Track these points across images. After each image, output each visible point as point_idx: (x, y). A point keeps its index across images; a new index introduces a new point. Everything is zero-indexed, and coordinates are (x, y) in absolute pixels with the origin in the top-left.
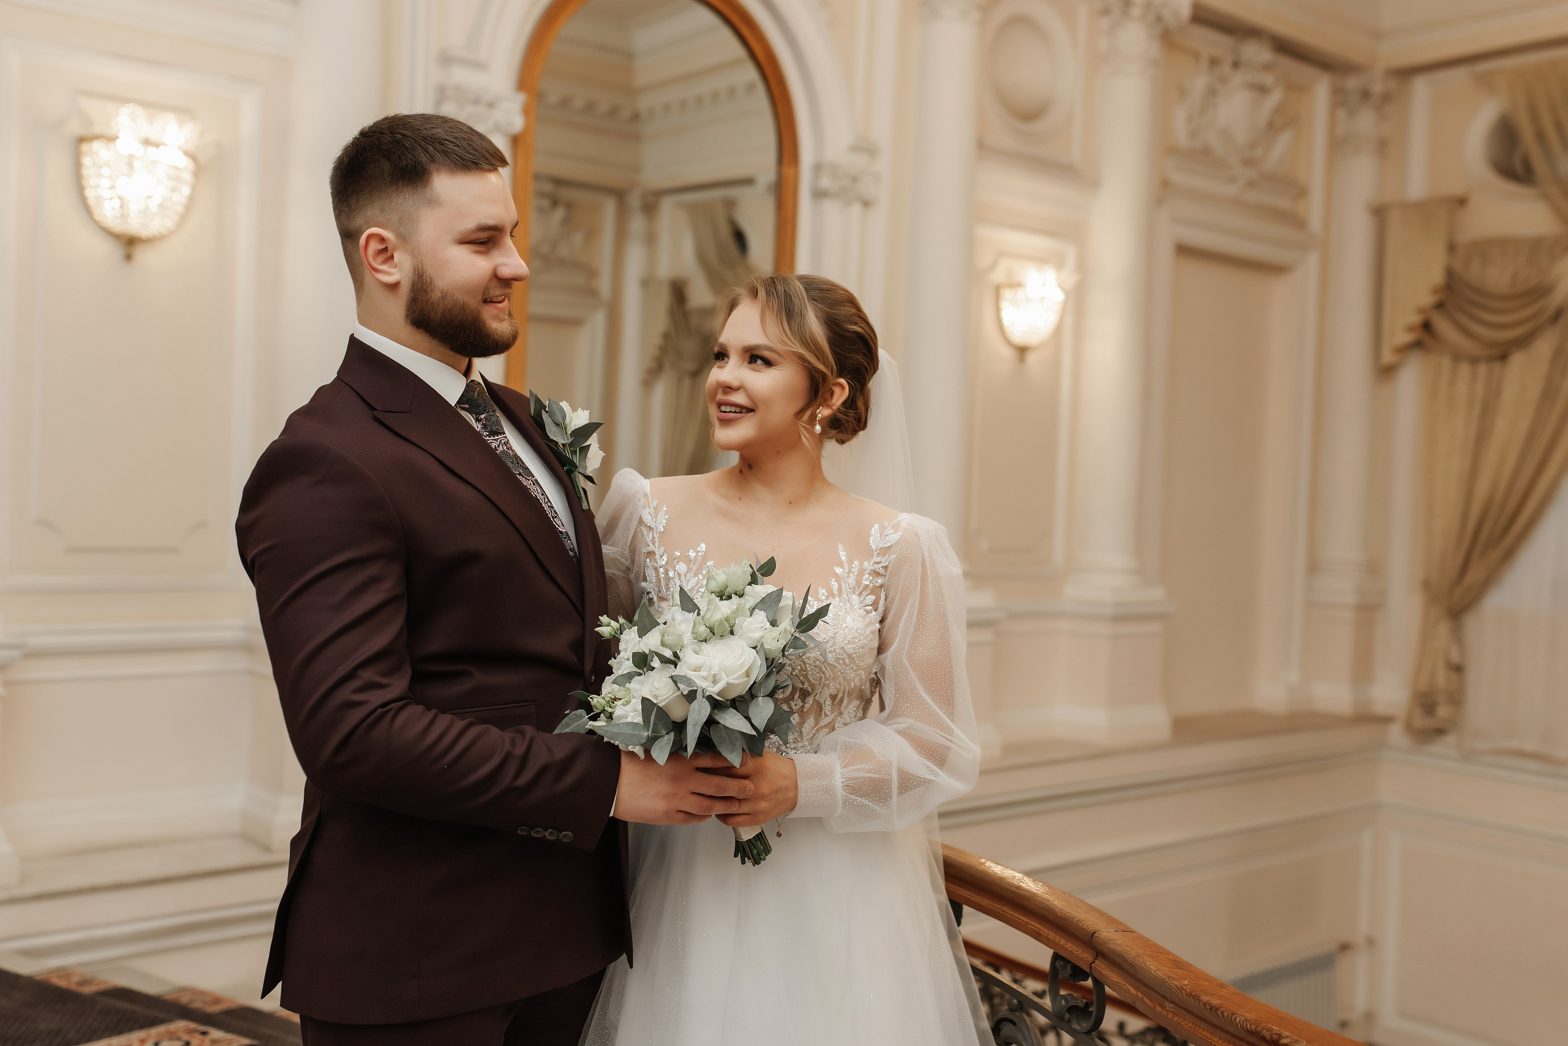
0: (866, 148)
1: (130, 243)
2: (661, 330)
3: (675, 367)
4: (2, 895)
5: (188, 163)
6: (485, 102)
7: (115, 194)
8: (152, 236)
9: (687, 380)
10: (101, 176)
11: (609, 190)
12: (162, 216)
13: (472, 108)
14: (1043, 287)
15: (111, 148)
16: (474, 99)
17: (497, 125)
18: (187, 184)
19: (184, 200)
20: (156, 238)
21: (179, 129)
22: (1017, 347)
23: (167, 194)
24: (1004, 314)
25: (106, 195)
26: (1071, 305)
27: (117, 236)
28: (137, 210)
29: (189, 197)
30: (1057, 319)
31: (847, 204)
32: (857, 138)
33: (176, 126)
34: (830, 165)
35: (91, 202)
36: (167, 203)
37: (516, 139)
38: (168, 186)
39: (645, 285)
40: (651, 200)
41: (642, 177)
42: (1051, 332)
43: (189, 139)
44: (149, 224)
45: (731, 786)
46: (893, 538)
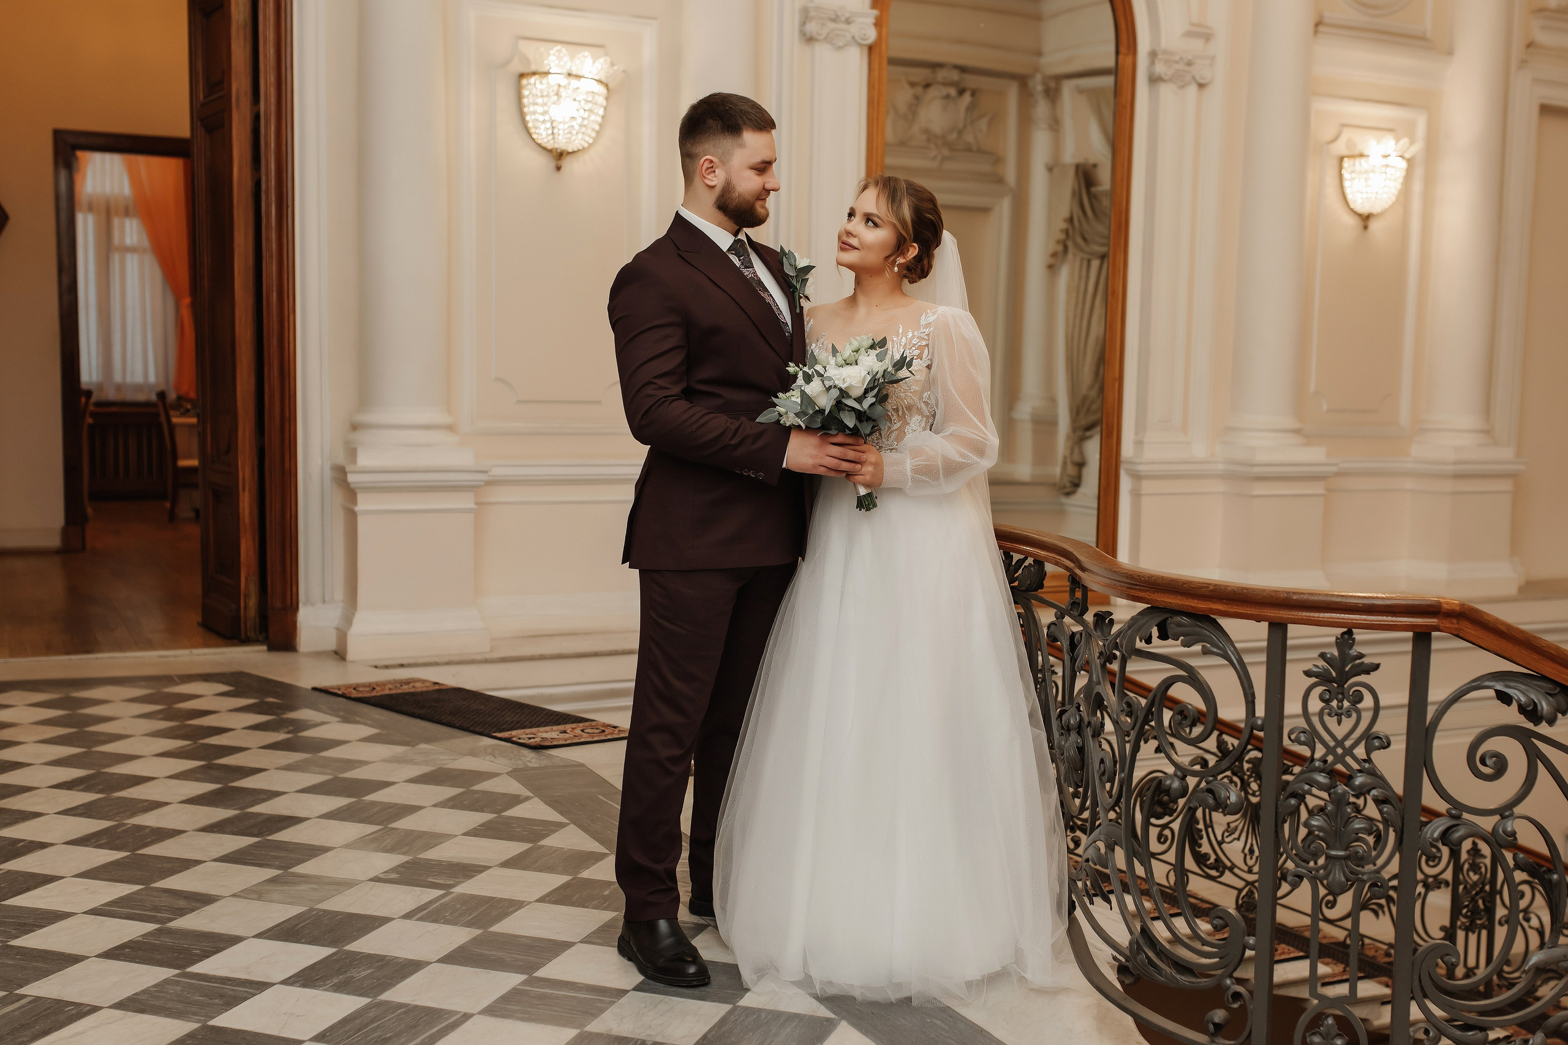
0: (1202, 33)
1: (559, 156)
2: (1065, 213)
3: (1081, 250)
4: (478, 657)
5: (601, 90)
6: (843, 19)
7: (547, 117)
8: (576, 149)
9: (1095, 263)
10: (537, 104)
11: (1012, 76)
12: (583, 133)
13: (832, 25)
14: (1386, 156)
15: (544, 81)
16: (833, 17)
17: (853, 38)
18: (601, 106)
19: (599, 119)
20: (579, 150)
21: (594, 62)
22: (1360, 215)
23: (586, 115)
24: (1347, 184)
25: (541, 118)
26: (1419, 172)
27: (550, 151)
28: (564, 130)
29: (603, 117)
30: (1399, 187)
31: (1182, 87)
32: (1192, 24)
33: (592, 61)
34: (1165, 52)
35: (530, 125)
36: (586, 122)
37: (870, 48)
38: (586, 108)
39: (1050, 169)
40: (1052, 85)
41: (1044, 61)
42: (1394, 199)
43: (602, 69)
44: (573, 138)
45: (851, 454)
46: (931, 319)
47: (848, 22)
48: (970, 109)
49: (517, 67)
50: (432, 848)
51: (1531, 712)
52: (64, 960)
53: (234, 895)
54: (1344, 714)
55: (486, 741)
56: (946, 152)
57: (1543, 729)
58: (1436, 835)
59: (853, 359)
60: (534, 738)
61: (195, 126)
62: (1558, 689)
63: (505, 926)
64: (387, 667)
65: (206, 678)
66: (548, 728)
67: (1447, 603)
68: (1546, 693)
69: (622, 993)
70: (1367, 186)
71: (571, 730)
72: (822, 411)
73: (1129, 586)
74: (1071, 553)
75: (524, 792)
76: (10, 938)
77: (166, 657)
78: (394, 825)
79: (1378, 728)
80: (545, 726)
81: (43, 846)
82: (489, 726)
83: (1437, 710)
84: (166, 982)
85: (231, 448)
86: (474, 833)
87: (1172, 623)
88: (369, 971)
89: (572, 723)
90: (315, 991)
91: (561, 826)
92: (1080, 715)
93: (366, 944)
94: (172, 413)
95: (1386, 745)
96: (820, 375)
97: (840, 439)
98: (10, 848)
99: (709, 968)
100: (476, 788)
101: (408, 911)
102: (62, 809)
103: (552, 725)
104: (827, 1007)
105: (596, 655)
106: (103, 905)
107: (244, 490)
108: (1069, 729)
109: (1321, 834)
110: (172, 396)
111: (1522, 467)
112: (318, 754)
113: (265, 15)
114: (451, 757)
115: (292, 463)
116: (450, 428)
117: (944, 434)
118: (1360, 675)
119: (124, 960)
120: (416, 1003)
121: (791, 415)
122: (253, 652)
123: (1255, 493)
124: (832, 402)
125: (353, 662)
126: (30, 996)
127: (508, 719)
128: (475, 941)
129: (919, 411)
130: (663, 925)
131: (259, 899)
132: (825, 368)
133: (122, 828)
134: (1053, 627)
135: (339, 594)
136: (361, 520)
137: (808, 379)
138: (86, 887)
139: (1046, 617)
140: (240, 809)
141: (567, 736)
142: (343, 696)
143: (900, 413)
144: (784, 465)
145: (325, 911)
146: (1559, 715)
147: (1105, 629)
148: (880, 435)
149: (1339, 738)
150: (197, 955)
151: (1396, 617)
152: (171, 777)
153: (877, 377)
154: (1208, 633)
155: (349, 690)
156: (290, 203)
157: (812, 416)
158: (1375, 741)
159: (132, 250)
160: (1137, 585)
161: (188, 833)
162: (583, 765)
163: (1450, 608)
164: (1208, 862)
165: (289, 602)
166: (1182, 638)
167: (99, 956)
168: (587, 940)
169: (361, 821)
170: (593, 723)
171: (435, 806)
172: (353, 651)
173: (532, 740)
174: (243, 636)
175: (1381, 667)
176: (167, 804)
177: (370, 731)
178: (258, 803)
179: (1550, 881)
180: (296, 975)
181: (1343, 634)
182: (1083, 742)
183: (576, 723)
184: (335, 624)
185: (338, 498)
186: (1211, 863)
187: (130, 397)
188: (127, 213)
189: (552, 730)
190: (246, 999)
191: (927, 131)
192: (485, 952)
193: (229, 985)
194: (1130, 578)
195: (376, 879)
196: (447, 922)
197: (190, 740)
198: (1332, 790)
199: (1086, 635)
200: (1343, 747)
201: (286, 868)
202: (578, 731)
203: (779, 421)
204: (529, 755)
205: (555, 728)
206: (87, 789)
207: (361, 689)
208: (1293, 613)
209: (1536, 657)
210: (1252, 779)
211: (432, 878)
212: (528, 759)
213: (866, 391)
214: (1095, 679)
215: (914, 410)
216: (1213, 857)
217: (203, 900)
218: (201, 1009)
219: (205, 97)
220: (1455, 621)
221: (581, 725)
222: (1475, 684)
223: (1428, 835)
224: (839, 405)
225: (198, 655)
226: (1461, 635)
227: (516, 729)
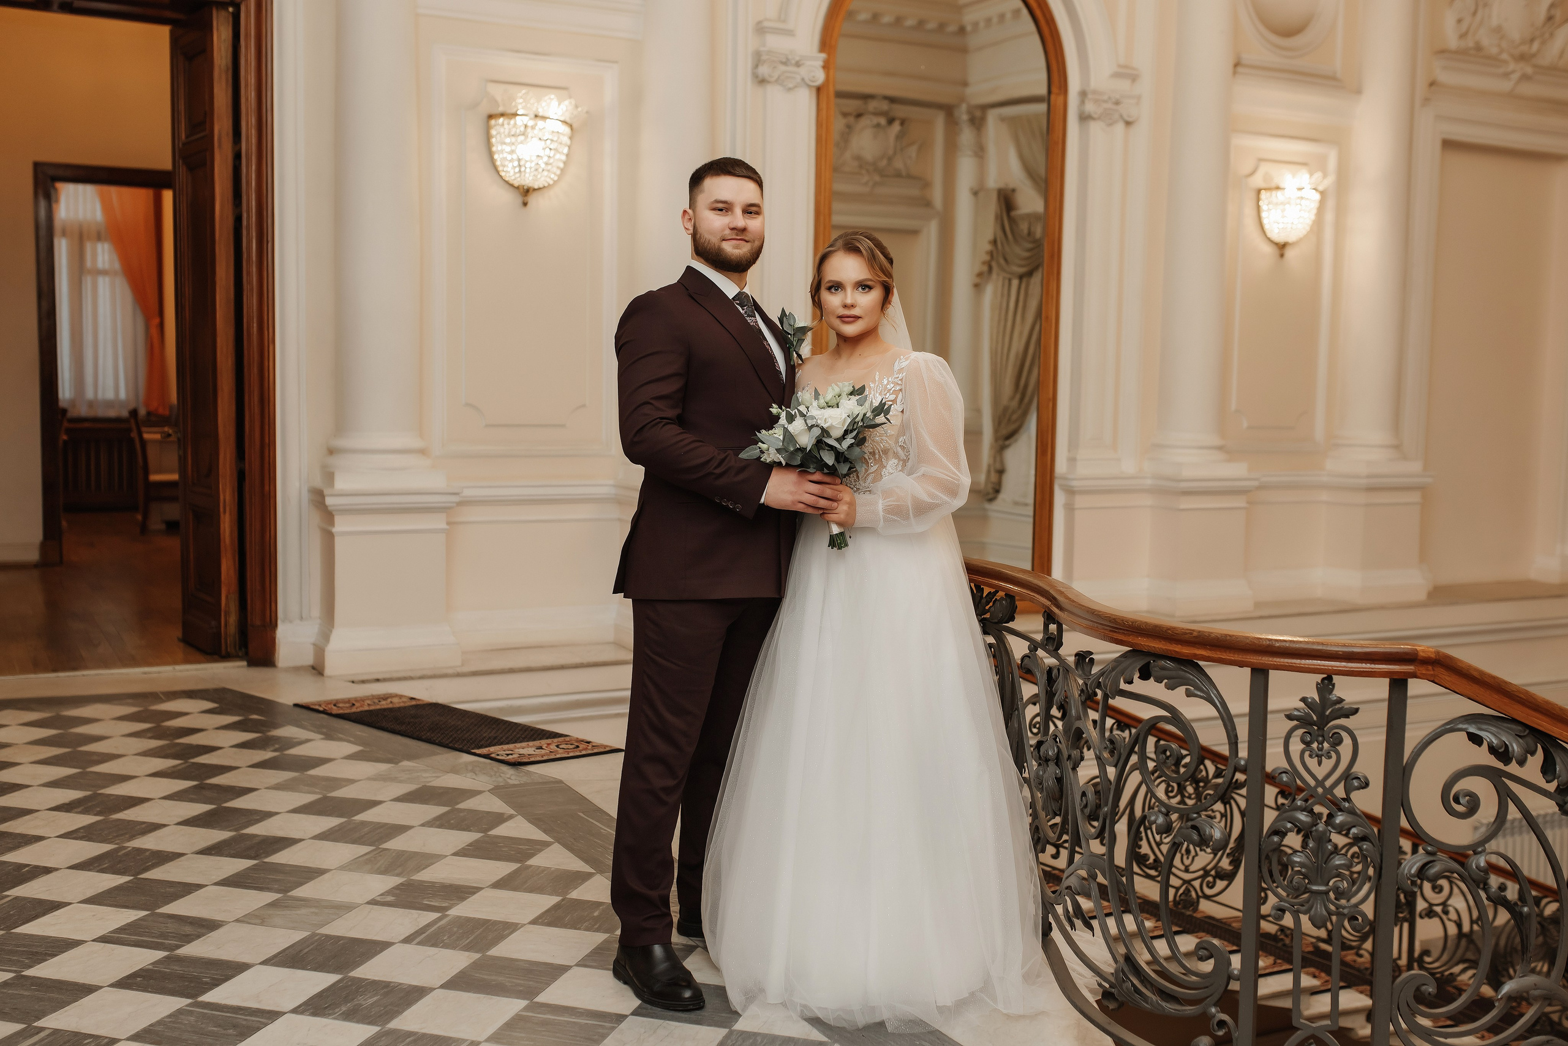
0: (1128, 74)
1: (526, 192)
2: (990, 236)
3: (1003, 270)
4: (450, 671)
5: (566, 130)
6: (793, 62)
7: (515, 157)
8: (541, 186)
9: (1015, 282)
10: (505, 143)
11: (940, 106)
12: (548, 171)
13: (783, 68)
14: (1300, 189)
15: (512, 122)
16: (784, 60)
17: (803, 79)
18: (566, 145)
19: (564, 158)
20: (544, 187)
21: (559, 104)
22: (1277, 244)
23: (552, 153)
24: (1264, 215)
25: (509, 157)
26: (1331, 203)
27: (518, 188)
28: (531, 168)
29: (567, 155)
30: (1313, 217)
31: (1110, 125)
32: (1119, 66)
33: (557, 103)
34: (1095, 92)
35: (498, 163)
36: (551, 161)
37: (819, 90)
38: (552, 147)
39: (975, 193)
40: (978, 114)
41: (969, 91)
42: (1308, 228)
43: (567, 110)
44: (539, 176)
45: (828, 491)
46: (904, 364)
47: (798, 64)
48: (900, 137)
49: (485, 108)
50: (424, 869)
51: (1502, 754)
52: (79, 991)
53: (237, 921)
54: (1325, 755)
55: (466, 758)
56: (877, 178)
57: (1513, 768)
58: (1413, 871)
59: (834, 402)
60: (512, 754)
61: (177, 164)
62: (1527, 731)
63: (503, 950)
64: (363, 682)
65: (191, 694)
66: (524, 744)
67: (1423, 651)
68: (1516, 735)
69: (621, 1018)
70: (1283, 217)
71: (546, 745)
72: (802, 450)
73: (1111, 629)
74: (1047, 592)
75: (509, 810)
76: (24, 968)
77: (150, 673)
78: (385, 846)
79: (1357, 769)
80: (521, 742)
81: (47, 871)
82: (467, 742)
83: (1413, 752)
84: (180, 1012)
85: (211, 471)
86: (462, 853)
87: (1155, 667)
88: (375, 999)
89: (547, 738)
90: (325, 1019)
91: (546, 844)
92: (1058, 747)
93: (369, 970)
94: (144, 429)
95: (1366, 785)
96: (802, 415)
97: (817, 477)
98: (15, 873)
99: (703, 990)
100: (461, 806)
101: (407, 935)
102: (62, 832)
103: (528, 741)
104: (819, 1030)
105: (562, 667)
106: (111, 932)
107: (225, 512)
108: (1047, 760)
109: (1303, 870)
110: (142, 412)
111: (1429, 480)
112: (305, 773)
113: (246, 60)
114: (434, 775)
115: (272, 487)
116: (422, 452)
117: (918, 474)
118: (1340, 718)
119: (137, 990)
120: (424, 1031)
121: (772, 451)
122: (234, 667)
123: (1182, 506)
124: (813, 441)
125: (330, 677)
126: (48, 1028)
127: (485, 735)
128: (475, 965)
129: (896, 455)
130: (658, 950)
131: (262, 924)
132: (808, 408)
133: (124, 852)
134: (1026, 660)
135: (316, 611)
136: (339, 543)
137: (791, 419)
138: (93, 914)
139: (1018, 648)
140: (235, 830)
141: (543, 752)
142: (324, 712)
143: (877, 456)
144: (762, 501)
145: (327, 936)
146: (1529, 755)
147: (1085, 668)
148: (858, 477)
149: (1320, 778)
150: (206, 983)
151: (1375, 664)
152: (165, 798)
153: (857, 420)
154: (1191, 677)
155: (329, 706)
156: (270, 238)
157: (792, 453)
158: (1354, 781)
159: (104, 273)
160: (1121, 629)
161: (187, 856)
162: (561, 782)
163: (1426, 656)
164: (1148, 863)
165: (268, 620)
166: (1166, 681)
167: (112, 985)
168: (582, 964)
169: (354, 842)
170: (567, 739)
171: (423, 825)
172: (332, 666)
173: (510, 757)
174: (223, 652)
175: (1360, 710)
176: (165, 826)
177: (354, 748)
178: (253, 824)
179: (1521, 913)
180: (306, 1003)
181: (1323, 679)
182: (1062, 773)
183: (551, 738)
184: (312, 640)
185: (315, 519)
186: (1150, 863)
187: (101, 413)
188: (99, 238)
189: (528, 746)
190: (259, 1029)
191: (858, 158)
192: (486, 977)
193: (241, 1014)
194: (1113, 622)
195: (373, 902)
196: (446, 946)
197: (181, 759)
198: (1314, 828)
199: (1063, 670)
200: (1324, 787)
201: (285, 891)
202: (553, 747)
203: (760, 458)
204: (508, 771)
205: (531, 743)
206: (86, 811)
207: (341, 705)
208: (1275, 659)
209: (1506, 700)
210: (1188, 783)
211: (426, 901)
212: (508, 776)
213: (846, 432)
214: (1074, 714)
215: (890, 454)
216: (1152, 858)
217: (208, 926)
218: (216, 1040)
219: (187, 137)
220: (1430, 667)
221: (556, 740)
222: (1449, 726)
223: (1406, 871)
224: (820, 443)
225: (180, 671)
226: (1436, 681)
227: (494, 745)
